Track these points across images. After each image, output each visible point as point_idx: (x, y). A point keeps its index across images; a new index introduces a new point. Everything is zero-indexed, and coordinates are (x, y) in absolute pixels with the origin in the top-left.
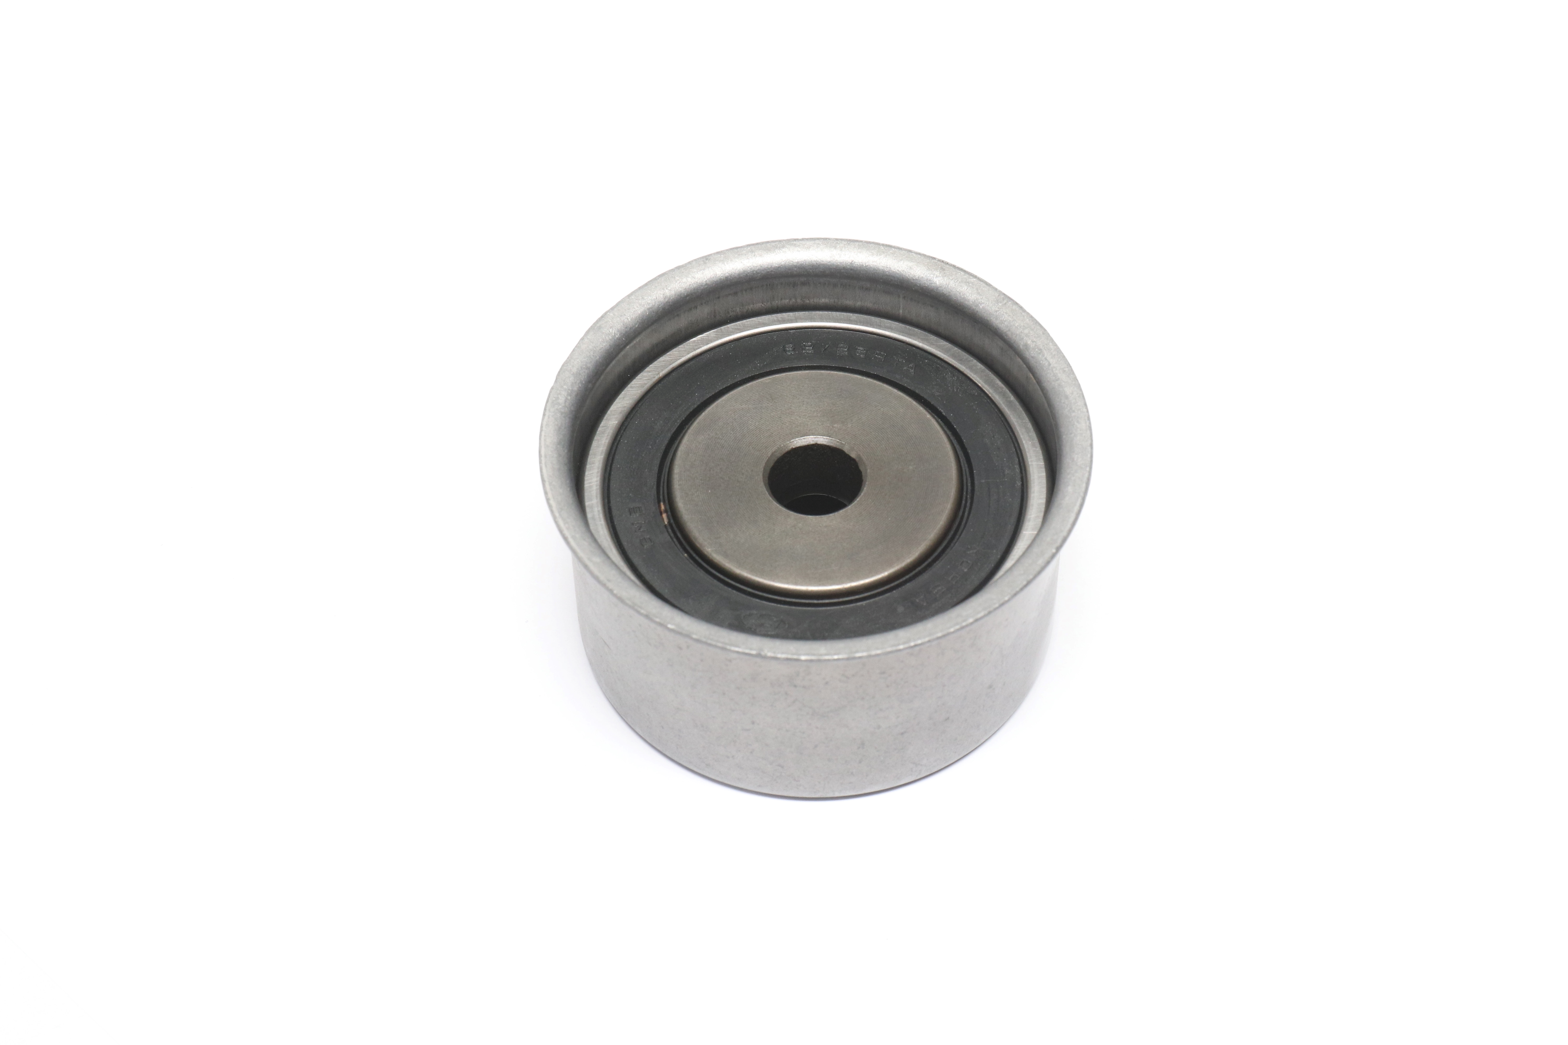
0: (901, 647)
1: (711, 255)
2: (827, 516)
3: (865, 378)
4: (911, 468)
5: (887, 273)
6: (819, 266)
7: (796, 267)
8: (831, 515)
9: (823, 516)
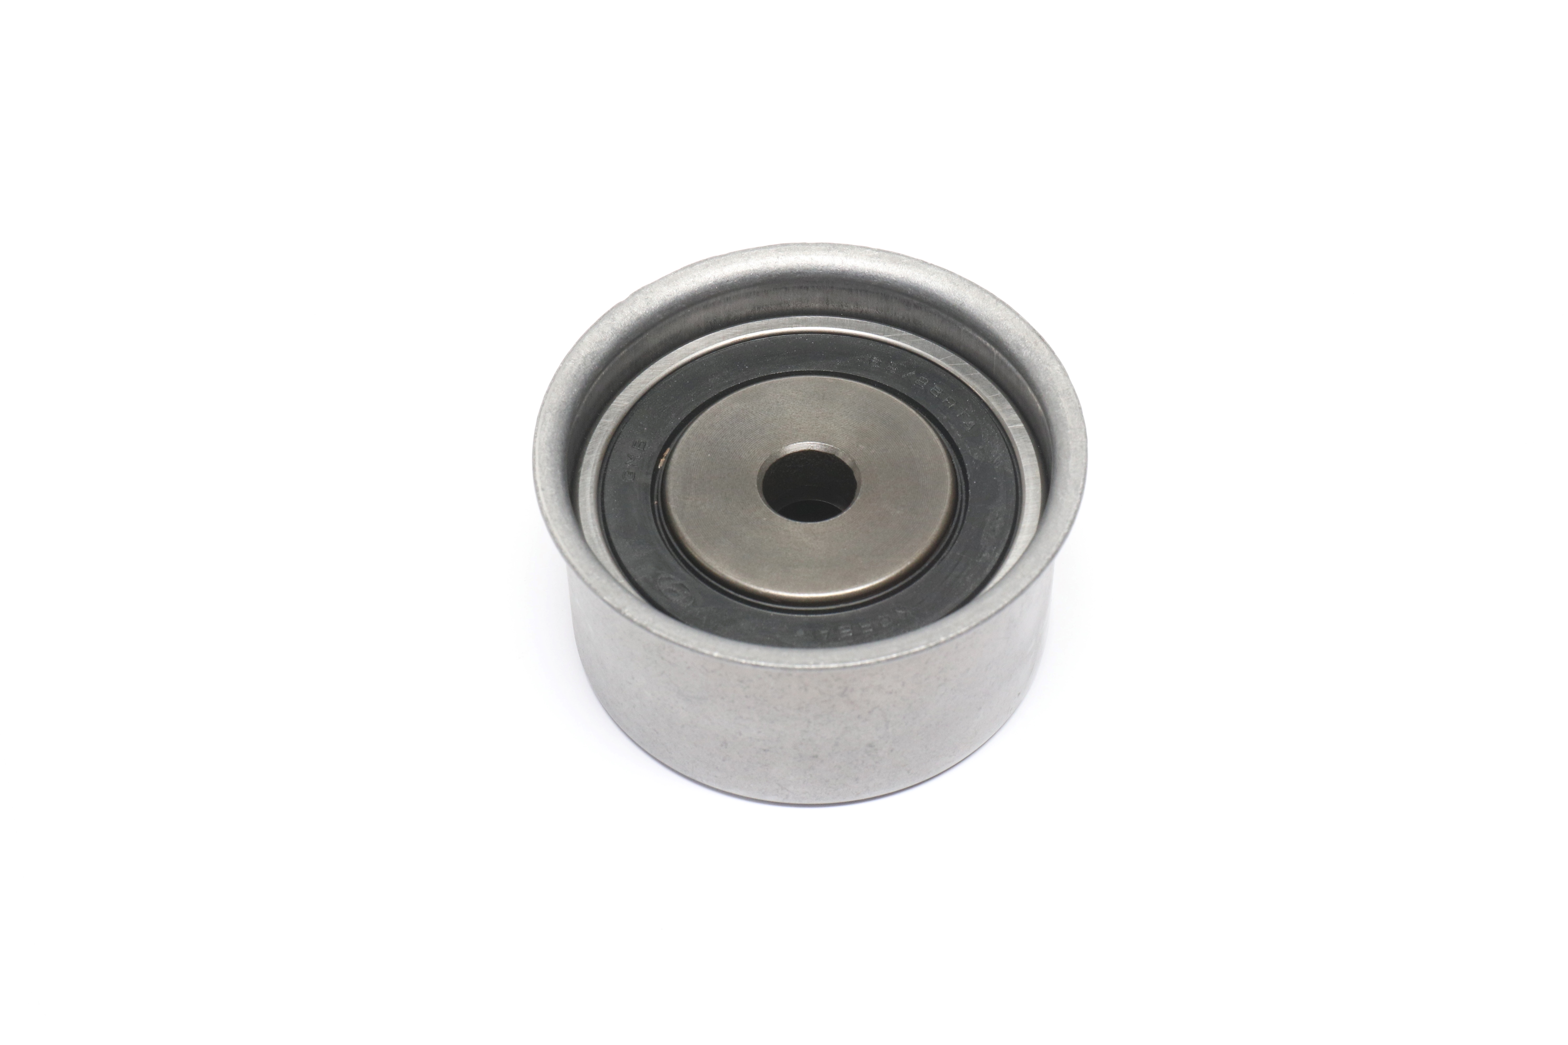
0: (744, 661)
1: (841, 244)
2: (793, 522)
3: (918, 415)
4: (898, 512)
5: (988, 327)
6: (932, 295)
7: (911, 287)
8: (798, 522)
9: (790, 520)
